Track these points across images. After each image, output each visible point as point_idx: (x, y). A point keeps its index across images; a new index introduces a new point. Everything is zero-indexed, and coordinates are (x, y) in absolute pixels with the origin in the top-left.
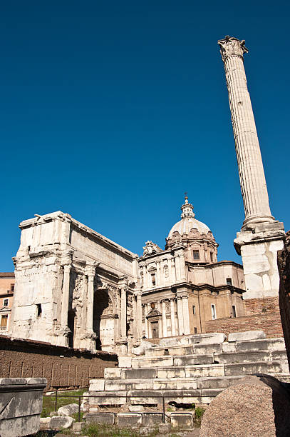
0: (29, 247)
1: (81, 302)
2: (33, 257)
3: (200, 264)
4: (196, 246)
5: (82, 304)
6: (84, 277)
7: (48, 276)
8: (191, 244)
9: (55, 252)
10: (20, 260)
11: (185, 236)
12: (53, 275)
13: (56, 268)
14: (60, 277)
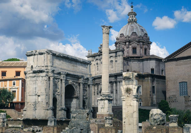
0: (32, 66)
1: (59, 92)
2: (35, 72)
3: (136, 57)
4: (134, 45)
5: (59, 94)
6: (60, 80)
7: (42, 82)
8: (131, 43)
9: (45, 71)
10: (28, 73)
11: (127, 38)
12: (45, 82)
13: (46, 78)
14: (48, 82)
